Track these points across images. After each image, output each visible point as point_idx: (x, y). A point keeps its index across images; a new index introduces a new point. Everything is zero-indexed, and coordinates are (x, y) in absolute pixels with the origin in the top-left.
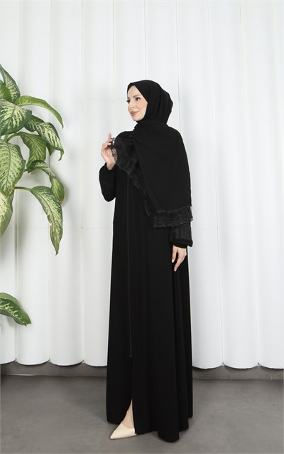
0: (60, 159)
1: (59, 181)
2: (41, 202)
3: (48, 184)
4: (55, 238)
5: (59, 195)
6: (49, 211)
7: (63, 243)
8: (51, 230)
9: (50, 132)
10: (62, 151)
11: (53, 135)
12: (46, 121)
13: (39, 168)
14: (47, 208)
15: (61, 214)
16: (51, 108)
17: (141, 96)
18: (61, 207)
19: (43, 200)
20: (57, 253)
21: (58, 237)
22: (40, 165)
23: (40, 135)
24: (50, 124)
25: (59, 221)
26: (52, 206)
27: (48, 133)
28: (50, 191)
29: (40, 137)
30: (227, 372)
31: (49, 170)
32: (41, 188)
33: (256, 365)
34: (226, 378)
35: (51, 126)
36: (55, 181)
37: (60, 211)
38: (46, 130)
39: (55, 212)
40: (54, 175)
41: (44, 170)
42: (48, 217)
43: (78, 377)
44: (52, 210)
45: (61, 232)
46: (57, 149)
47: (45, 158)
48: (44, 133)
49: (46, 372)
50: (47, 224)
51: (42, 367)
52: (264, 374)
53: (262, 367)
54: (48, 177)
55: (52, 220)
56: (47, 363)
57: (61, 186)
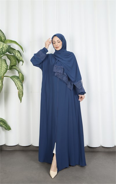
0: (22, 65)
1: (22, 74)
2: (14, 82)
3: (17, 75)
4: (20, 96)
5: (21, 79)
7: (24, 98)
8: (19, 93)
9: (18, 54)
10: (23, 61)
12: (17, 49)
13: (14, 68)
14: (17, 84)
15: (23, 87)
16: (18, 45)
18: (22, 84)
19: (15, 81)
20: (21, 102)
21: (21, 96)
22: (14, 67)
23: (14, 55)
24: (18, 51)
25: (22, 89)
26: (19, 83)
27: (17, 54)
28: (18, 78)
29: (14, 56)
30: (89, 149)
31: (18, 69)
32: (15, 77)
33: (100, 146)
34: (88, 151)
36: (20, 73)
37: (22, 86)
38: (16, 53)
40: (20, 71)
41: (16, 69)
42: (17, 88)
43: (30, 150)
44: (19, 85)
45: (23, 94)
46: (21, 61)
47: (16, 64)
48: (16, 54)
49: (17, 148)
50: (17, 91)
51: (16, 147)
52: (103, 150)
53: (102, 147)
54: (17, 72)
55: (19, 89)
56: (18, 145)
57: (23, 76)
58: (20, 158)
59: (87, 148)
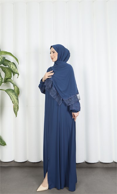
0: (18, 78)
1: (17, 87)
3: (12, 88)
4: (15, 110)
5: (17, 92)
6: (13, 99)
7: (19, 113)
8: (14, 107)
9: (13, 66)
10: (18, 74)
11: (14, 67)
12: (12, 61)
14: (12, 98)
15: (18, 100)
16: (13, 56)
17: (55, 51)
18: (18, 98)
19: (10, 95)
20: (16, 116)
21: (17, 110)
22: (9, 80)
23: (9, 68)
24: (13, 63)
25: (17, 103)
26: (14, 97)
27: (12, 67)
28: (13, 91)
30: (87, 165)
31: (13, 82)
32: (10, 90)
33: (98, 161)
34: (86, 167)
35: (14, 63)
36: (15, 86)
37: (17, 99)
38: (11, 65)
39: (16, 100)
40: (15, 84)
41: (11, 82)
42: (13, 102)
44: (14, 99)
45: (18, 108)
46: (16, 73)
47: (11, 77)
50: (12, 105)
51: (11, 163)
52: (101, 165)
53: (101, 162)
54: (13, 85)
55: (14, 103)
56: (13, 161)
57: (18, 89)
58: (16, 174)
59: (85, 163)
